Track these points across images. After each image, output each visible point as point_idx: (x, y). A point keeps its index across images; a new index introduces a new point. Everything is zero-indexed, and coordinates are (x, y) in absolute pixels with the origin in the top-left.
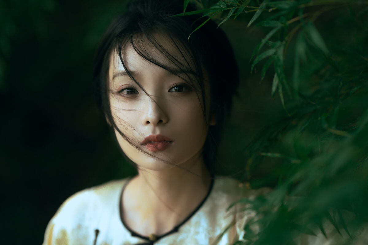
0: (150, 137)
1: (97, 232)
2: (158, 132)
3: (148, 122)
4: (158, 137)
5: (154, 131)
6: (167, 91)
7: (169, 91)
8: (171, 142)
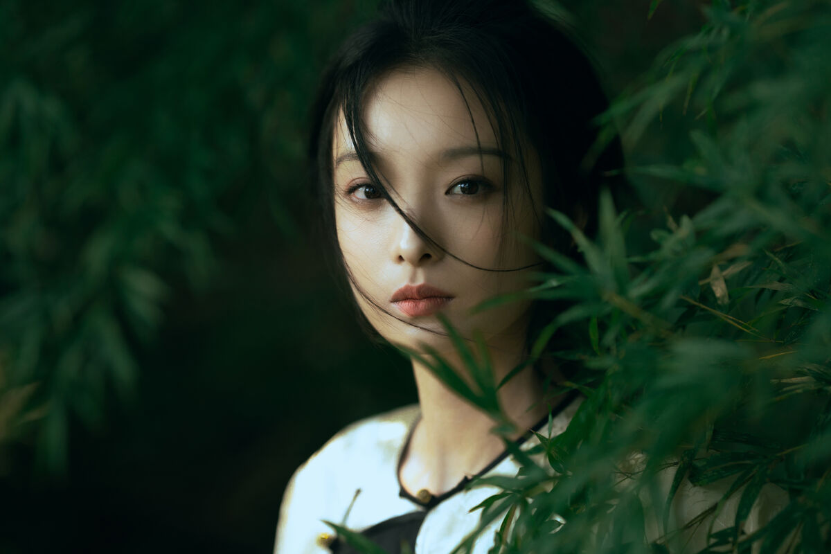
0: (407, 289)
1: (358, 492)
2: (421, 280)
3: (401, 258)
4: (420, 289)
5: (413, 279)
6: (443, 191)
7: (447, 193)
8: (449, 297)
